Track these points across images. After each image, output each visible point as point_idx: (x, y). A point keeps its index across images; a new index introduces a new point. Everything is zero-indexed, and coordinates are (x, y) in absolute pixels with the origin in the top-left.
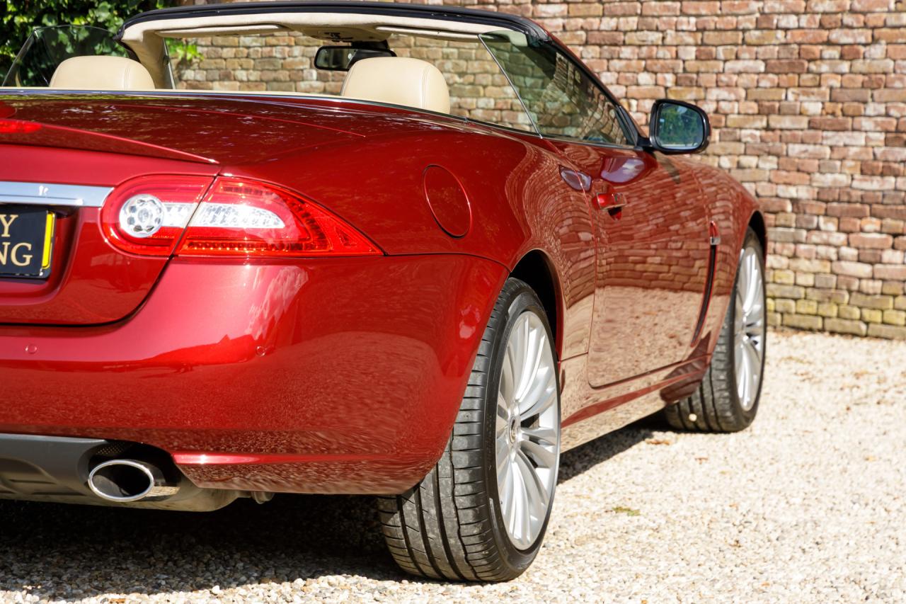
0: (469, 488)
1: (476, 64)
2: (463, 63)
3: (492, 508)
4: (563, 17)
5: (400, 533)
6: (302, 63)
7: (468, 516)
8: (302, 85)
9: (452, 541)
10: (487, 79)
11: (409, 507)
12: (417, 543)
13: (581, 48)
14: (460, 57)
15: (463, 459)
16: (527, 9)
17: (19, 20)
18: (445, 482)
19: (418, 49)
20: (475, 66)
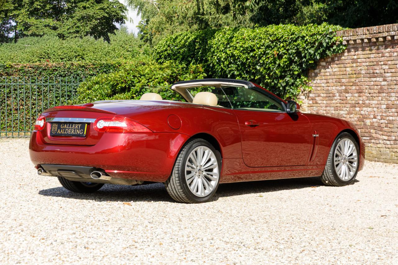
0: (178, 181)
1: (372, 90)
2: (370, 90)
3: (185, 186)
4: (391, 77)
5: (169, 192)
6: (335, 91)
7: (179, 187)
8: (335, 98)
9: (178, 193)
10: (375, 95)
11: (169, 185)
12: (173, 194)
13: (395, 86)
14: (369, 89)
15: (177, 175)
16: (383, 75)
17: (269, 81)
18: (174, 180)
19: (360, 86)
20: (372, 91)
